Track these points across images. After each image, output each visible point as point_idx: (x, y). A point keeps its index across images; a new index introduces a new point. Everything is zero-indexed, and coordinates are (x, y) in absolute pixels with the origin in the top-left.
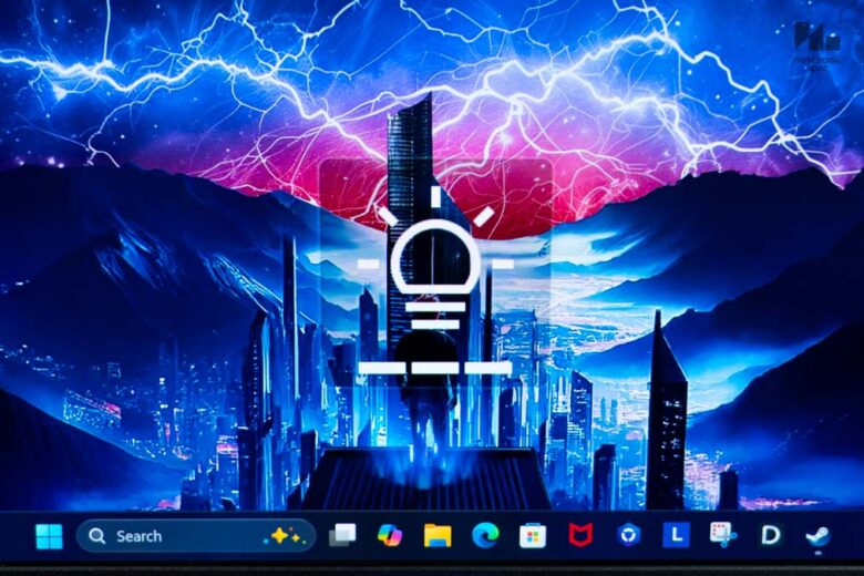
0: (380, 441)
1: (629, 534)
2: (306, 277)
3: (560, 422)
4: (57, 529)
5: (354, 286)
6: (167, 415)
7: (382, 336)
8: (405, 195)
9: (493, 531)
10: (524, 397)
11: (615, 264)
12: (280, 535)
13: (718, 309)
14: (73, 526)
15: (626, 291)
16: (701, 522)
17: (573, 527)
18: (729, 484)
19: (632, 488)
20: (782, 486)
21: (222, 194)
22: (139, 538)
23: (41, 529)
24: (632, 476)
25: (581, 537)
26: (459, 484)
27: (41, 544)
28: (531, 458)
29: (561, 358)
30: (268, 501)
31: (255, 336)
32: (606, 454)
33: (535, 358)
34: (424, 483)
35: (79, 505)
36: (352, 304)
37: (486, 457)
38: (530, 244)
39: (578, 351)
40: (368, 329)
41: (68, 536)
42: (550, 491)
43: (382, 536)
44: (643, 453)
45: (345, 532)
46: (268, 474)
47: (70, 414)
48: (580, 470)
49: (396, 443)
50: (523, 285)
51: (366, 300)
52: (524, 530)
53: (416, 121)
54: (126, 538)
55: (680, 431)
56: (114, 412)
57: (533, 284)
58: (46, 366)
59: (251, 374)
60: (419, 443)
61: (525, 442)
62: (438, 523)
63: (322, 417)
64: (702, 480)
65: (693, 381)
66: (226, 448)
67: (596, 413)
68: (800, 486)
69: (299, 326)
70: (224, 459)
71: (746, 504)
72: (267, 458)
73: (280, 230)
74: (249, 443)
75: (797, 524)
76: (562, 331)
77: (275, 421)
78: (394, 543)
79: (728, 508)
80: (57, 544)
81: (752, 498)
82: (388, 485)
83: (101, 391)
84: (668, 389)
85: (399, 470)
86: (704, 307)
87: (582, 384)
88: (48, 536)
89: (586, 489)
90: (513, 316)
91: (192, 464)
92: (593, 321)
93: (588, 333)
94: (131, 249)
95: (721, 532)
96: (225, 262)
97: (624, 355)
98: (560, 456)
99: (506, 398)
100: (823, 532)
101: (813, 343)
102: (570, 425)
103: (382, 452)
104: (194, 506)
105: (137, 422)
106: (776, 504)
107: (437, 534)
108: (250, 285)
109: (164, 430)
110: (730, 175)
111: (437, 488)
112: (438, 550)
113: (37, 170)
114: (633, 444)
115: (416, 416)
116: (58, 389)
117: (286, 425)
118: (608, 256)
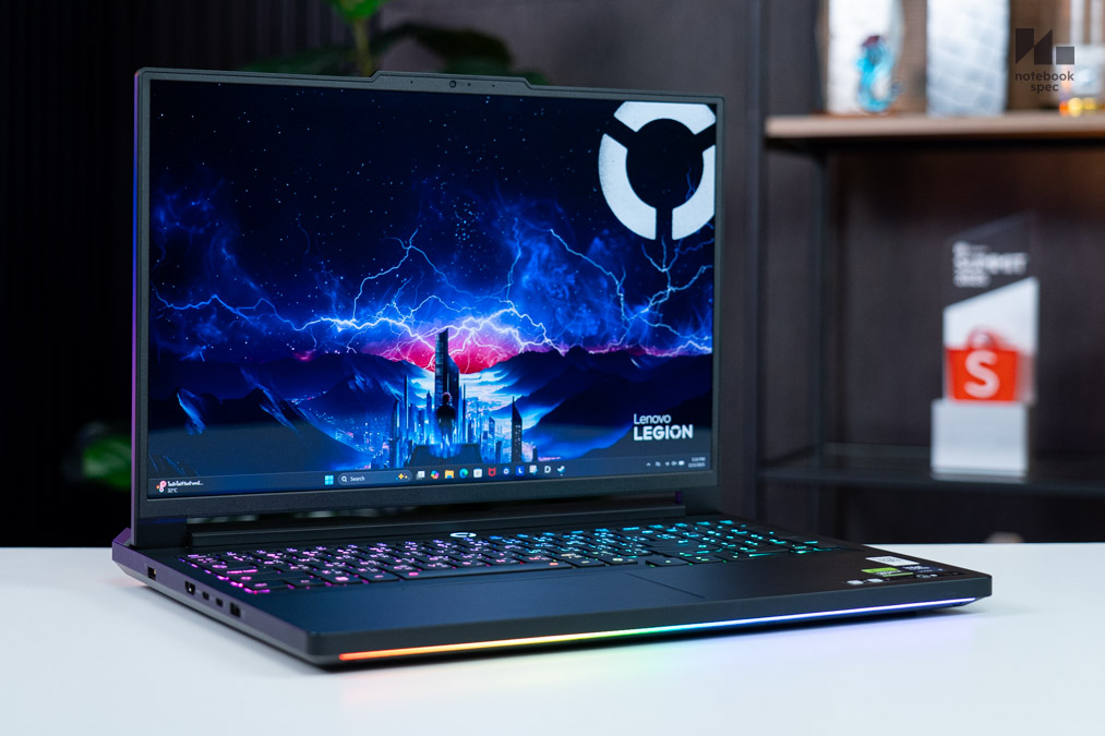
0: (432, 442)
1: (506, 471)
2: (411, 388)
3: (486, 433)
4: (332, 477)
5: (424, 391)
6: (368, 435)
7: (433, 407)
8: (440, 361)
9: (466, 472)
10: (475, 426)
11: (501, 381)
12: (401, 476)
13: (531, 396)
14: (337, 475)
15: (504, 390)
16: (527, 466)
17: (490, 470)
18: (535, 452)
19: (507, 455)
20: (551, 453)
21: (386, 360)
22: (358, 479)
23: (327, 478)
24: (507, 451)
25: (492, 472)
26: (456, 456)
27: (327, 483)
28: (477, 446)
29: (486, 412)
30: (398, 465)
31: (395, 408)
32: (499, 443)
33: (478, 413)
34: (445, 456)
35: (339, 469)
36: (424, 396)
37: (463, 447)
38: (476, 375)
39: (491, 410)
40: (429, 404)
41: (335, 479)
42: (483, 457)
43: (432, 475)
44: (510, 443)
45: (421, 474)
46: (398, 455)
47: (338, 437)
48: (492, 450)
49: (437, 443)
50: (475, 389)
51: (428, 395)
52: (475, 471)
53: (444, 336)
54: (353, 479)
55: (521, 436)
56: (351, 435)
57: (478, 388)
58: (331, 420)
59: (394, 421)
60: (444, 442)
61: (475, 441)
62: (450, 469)
63: (415, 435)
64: (527, 452)
65: (524, 419)
66: (385, 446)
67: (496, 430)
68: (555, 453)
69: (408, 405)
70: (385, 450)
71: (540, 459)
72: (398, 450)
73: (403, 372)
74: (392, 445)
75: (555, 465)
76: (486, 403)
77: (400, 437)
78: (436, 477)
79: (535, 461)
80: (332, 483)
81: (542, 457)
82: (435, 456)
83: (347, 430)
84: (517, 420)
85: (438, 451)
86: (527, 395)
87: (491, 421)
88: (329, 480)
89: (493, 456)
90: (471, 399)
91: (374, 453)
92: (495, 400)
93: (493, 404)
94: (359, 380)
95: (533, 469)
96: (387, 383)
97: (503, 411)
98: (486, 445)
99: (470, 426)
100: (563, 468)
101: (557, 405)
102: (489, 436)
103: (433, 446)
104: (375, 467)
105: (359, 439)
106: (548, 459)
107: (449, 474)
108: (394, 391)
109: (367, 441)
110: (533, 352)
111: (449, 457)
112: (450, 481)
113: (332, 354)
114: (507, 441)
115: (443, 434)
116: (334, 428)
117: (404, 438)
118: (499, 379)
